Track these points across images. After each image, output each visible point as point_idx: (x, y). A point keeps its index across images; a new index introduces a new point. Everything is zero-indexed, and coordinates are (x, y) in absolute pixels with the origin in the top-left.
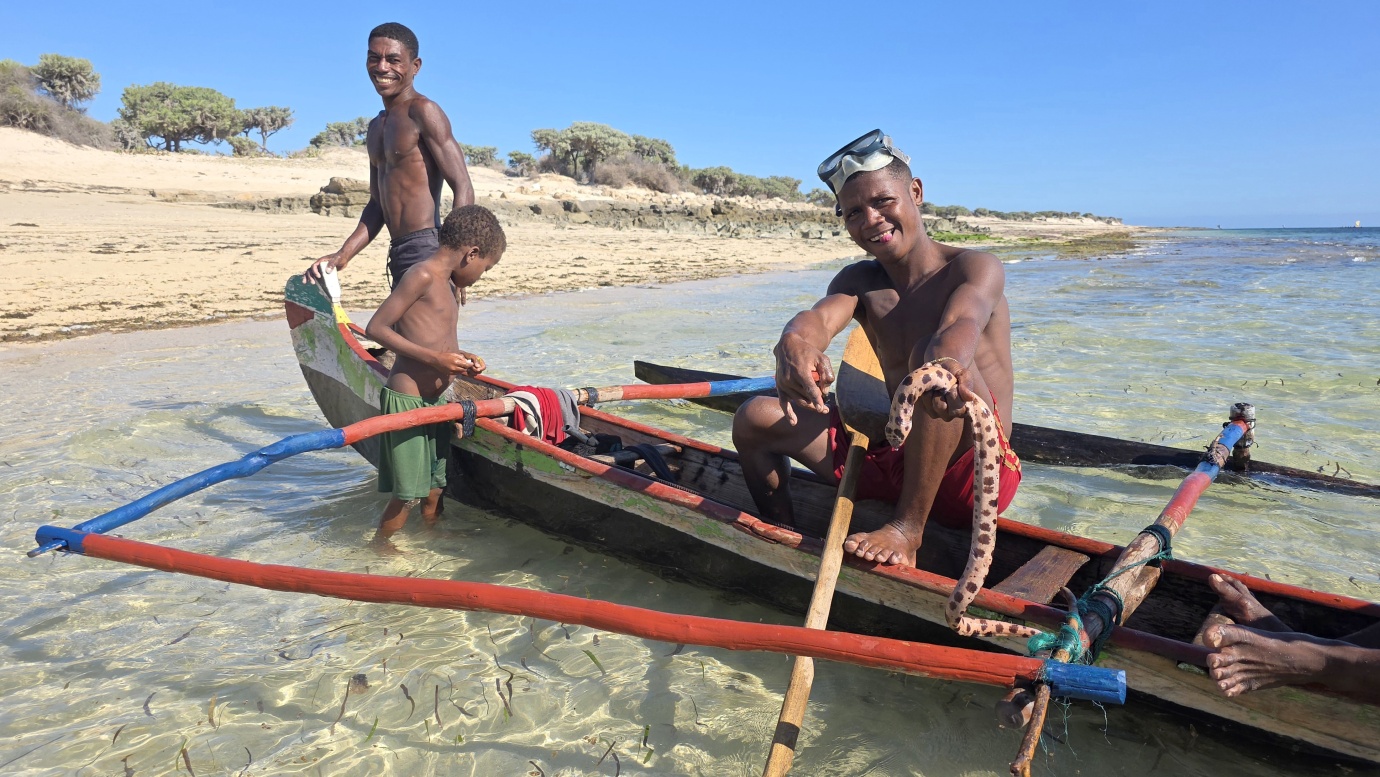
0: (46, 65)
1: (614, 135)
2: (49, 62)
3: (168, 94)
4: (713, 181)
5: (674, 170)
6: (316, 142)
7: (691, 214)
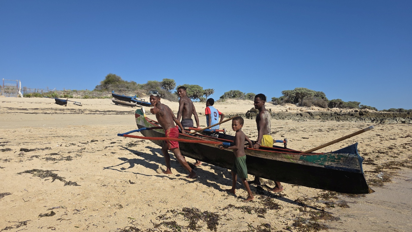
0: (165, 81)
1: (310, 91)
2: (165, 80)
3: (187, 87)
4: (335, 104)
5: (326, 101)
6: (222, 97)
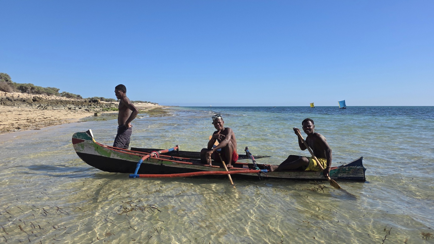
4: (26, 88)
5: (11, 84)
7: (24, 101)
